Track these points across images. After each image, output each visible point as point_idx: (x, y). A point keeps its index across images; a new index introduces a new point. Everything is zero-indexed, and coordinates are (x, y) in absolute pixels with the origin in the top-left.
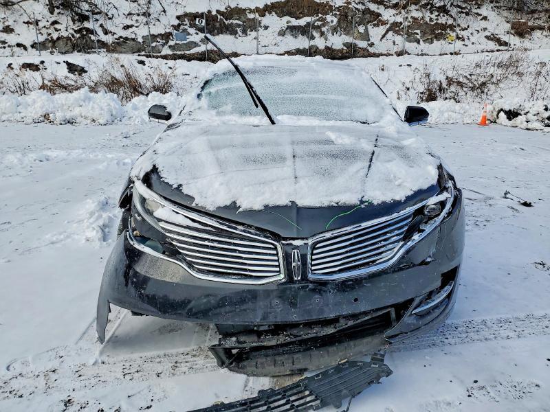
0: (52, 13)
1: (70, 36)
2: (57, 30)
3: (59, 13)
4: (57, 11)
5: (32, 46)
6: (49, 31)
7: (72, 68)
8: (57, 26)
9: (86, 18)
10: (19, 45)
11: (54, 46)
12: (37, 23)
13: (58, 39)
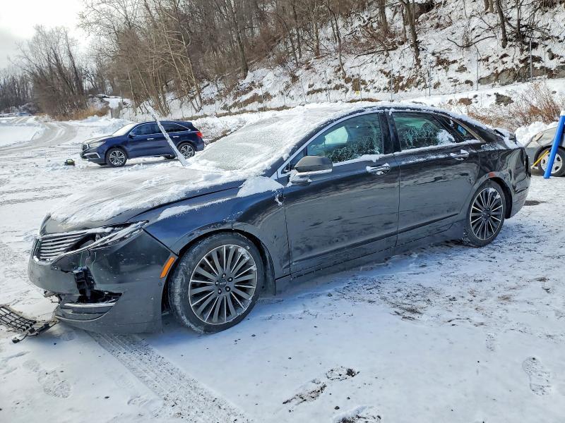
0: (504, 47)
1: (515, 67)
2: (503, 63)
3: (511, 46)
4: (509, 43)
5: (479, 82)
6: (496, 65)
7: (500, 99)
8: (505, 59)
9: (535, 46)
10: (467, 82)
11: (497, 79)
12: (487, 59)
13: (503, 71)
